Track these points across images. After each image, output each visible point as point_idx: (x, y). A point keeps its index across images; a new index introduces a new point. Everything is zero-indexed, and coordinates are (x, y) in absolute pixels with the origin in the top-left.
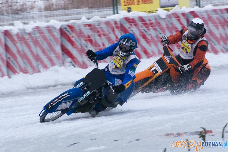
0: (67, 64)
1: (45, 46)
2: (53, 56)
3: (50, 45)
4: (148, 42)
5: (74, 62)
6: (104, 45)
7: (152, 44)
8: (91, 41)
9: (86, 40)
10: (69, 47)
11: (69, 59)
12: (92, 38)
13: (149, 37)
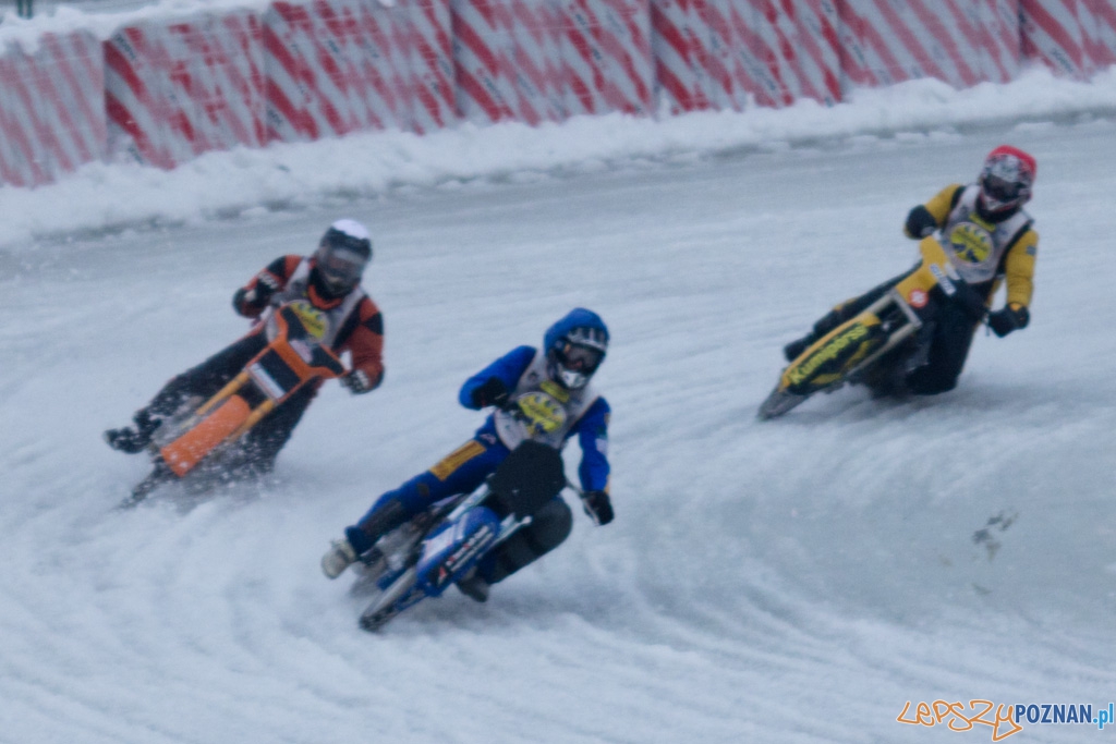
0: (122, 155)
1: (67, 95)
2: (85, 129)
3: (78, 92)
4: (340, 83)
5: (142, 146)
6: (219, 92)
7: (352, 91)
8: (186, 80)
9: (174, 78)
10: (129, 99)
11: (127, 140)
12: (190, 70)
13: (343, 67)
